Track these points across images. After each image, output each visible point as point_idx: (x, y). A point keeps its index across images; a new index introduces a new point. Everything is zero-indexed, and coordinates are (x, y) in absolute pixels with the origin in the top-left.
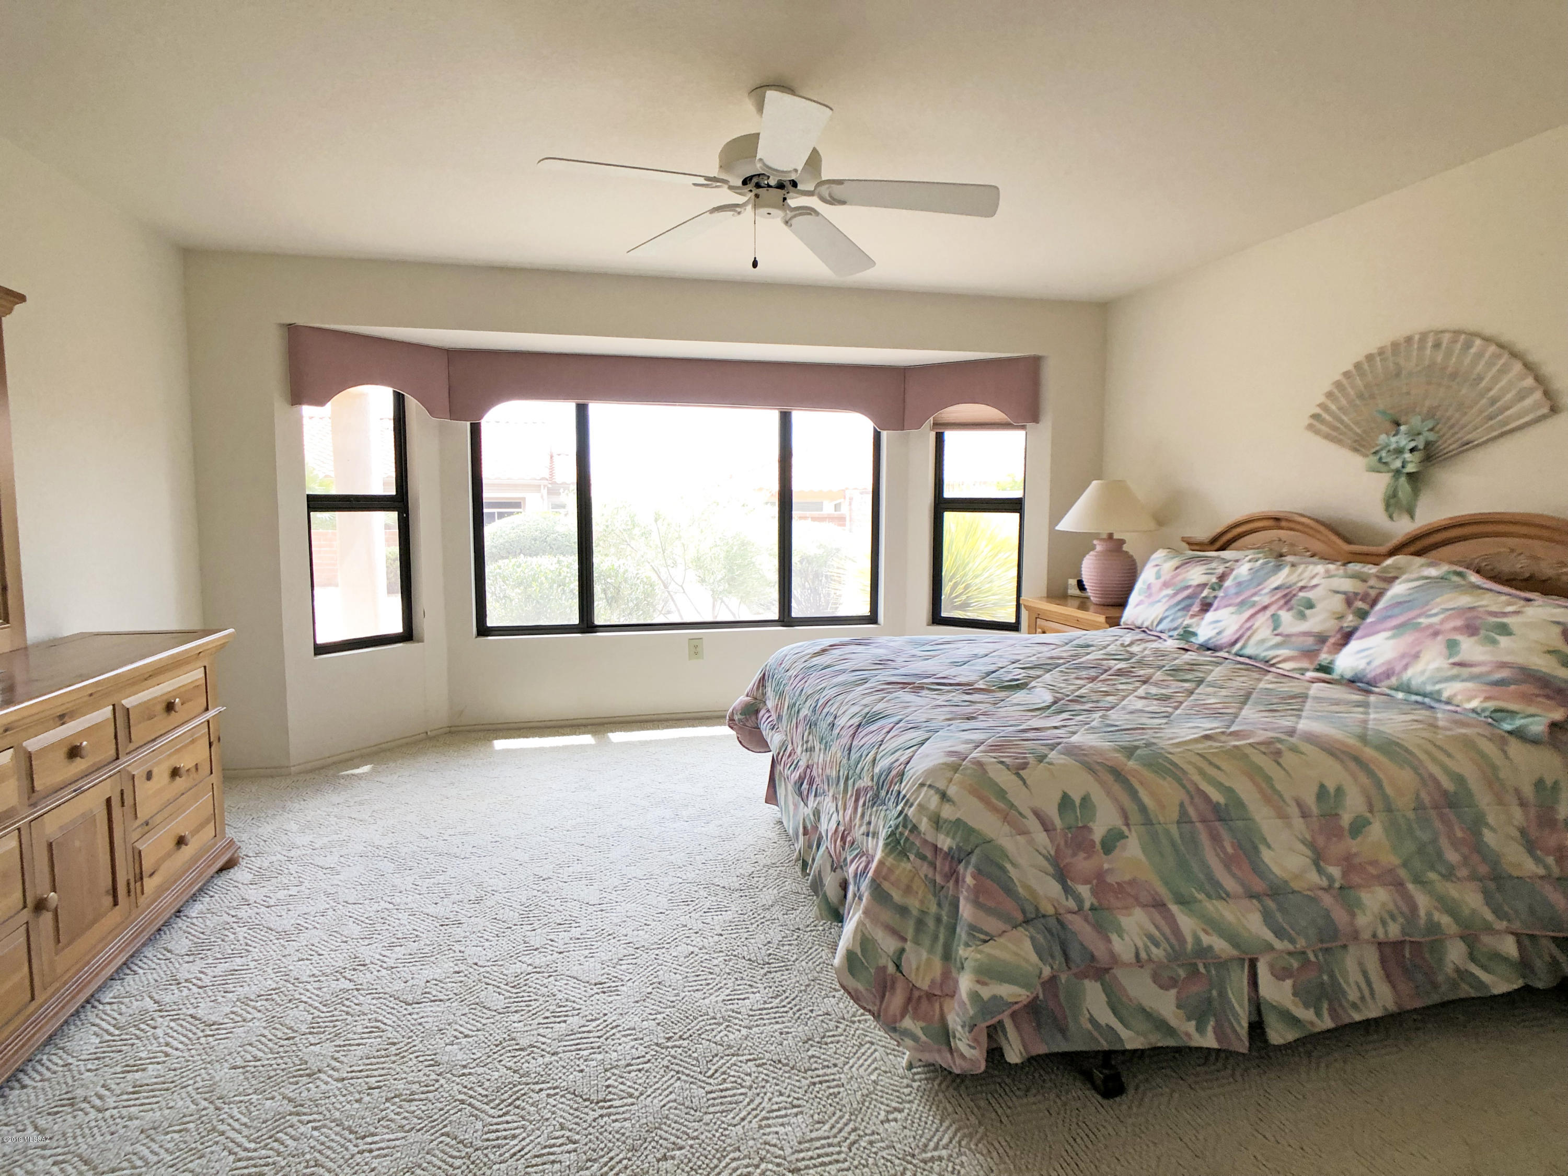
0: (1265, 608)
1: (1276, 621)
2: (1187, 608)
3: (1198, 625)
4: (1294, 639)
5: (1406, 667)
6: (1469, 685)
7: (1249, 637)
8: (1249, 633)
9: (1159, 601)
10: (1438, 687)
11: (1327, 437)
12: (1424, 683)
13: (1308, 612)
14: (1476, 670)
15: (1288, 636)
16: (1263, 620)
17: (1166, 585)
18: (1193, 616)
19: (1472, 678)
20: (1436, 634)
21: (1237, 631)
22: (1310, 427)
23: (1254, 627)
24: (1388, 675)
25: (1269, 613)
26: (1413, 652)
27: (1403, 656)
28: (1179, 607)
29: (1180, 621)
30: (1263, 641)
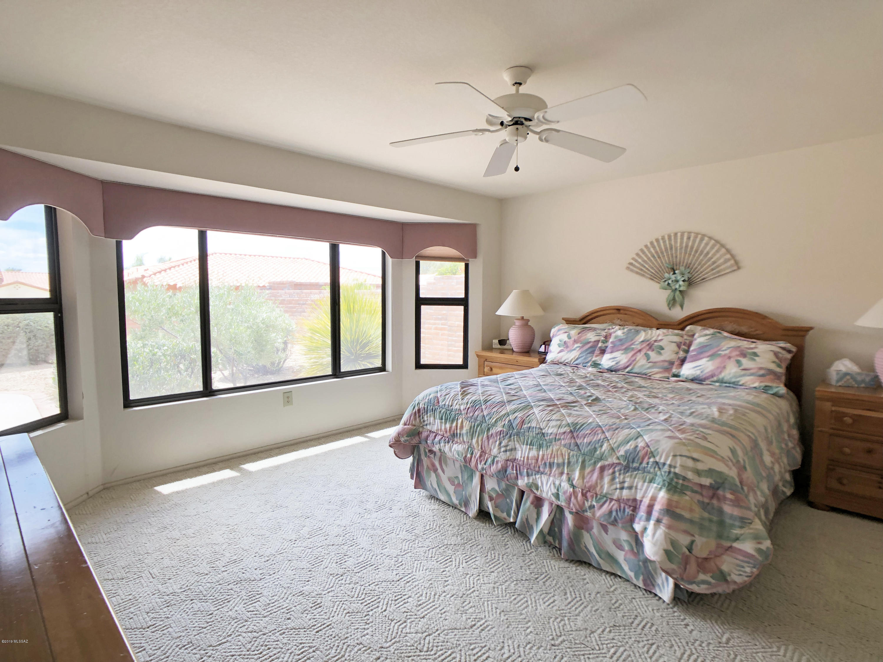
0: (640, 351)
1: (648, 357)
2: (592, 352)
3: (601, 360)
4: (658, 364)
5: (721, 372)
6: (752, 377)
7: (635, 365)
8: (634, 362)
9: (574, 350)
10: (738, 379)
11: (637, 273)
12: (731, 378)
13: (662, 351)
14: (752, 371)
15: (655, 362)
16: (639, 356)
17: (575, 342)
18: (596, 356)
19: (752, 375)
20: (730, 358)
21: (628, 361)
22: (628, 268)
23: (637, 359)
24: (712, 376)
25: (643, 353)
26: (722, 365)
27: (718, 368)
28: (588, 352)
29: (590, 358)
30: (643, 366)
